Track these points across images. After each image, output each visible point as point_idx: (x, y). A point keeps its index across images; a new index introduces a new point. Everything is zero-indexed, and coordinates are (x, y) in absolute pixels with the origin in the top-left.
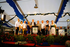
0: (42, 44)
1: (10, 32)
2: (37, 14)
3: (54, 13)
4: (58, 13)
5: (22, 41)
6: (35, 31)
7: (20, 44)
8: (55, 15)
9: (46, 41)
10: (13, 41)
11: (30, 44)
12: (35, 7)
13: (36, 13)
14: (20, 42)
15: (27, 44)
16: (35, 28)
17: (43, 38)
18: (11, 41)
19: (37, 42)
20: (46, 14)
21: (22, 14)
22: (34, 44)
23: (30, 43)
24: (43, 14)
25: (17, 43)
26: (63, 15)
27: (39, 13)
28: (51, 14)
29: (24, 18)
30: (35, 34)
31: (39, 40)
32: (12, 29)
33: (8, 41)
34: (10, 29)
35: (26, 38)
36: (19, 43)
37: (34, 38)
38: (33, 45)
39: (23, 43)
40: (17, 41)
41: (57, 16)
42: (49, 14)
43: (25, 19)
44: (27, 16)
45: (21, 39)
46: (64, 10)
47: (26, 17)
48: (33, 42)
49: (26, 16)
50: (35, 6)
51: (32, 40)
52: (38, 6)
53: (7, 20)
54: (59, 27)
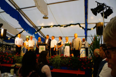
6: (42, 50)
7: (17, 66)
13: (52, 24)
25: (13, 66)
42: (72, 26)
47: (39, 30)
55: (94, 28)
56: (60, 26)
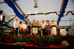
0: (41, 44)
1: (10, 33)
2: (38, 14)
3: (56, 12)
4: (60, 12)
5: (22, 41)
6: (35, 31)
7: (19, 44)
8: (57, 14)
9: (46, 42)
10: (12, 42)
11: (29, 44)
12: (34, 7)
13: (36, 13)
14: (19, 43)
15: (26, 45)
16: (35, 28)
17: (43, 38)
19: (36, 43)
20: (47, 14)
21: (22, 14)
22: (33, 45)
23: (30, 44)
24: (44, 14)
25: (16, 44)
27: (40, 13)
29: (24, 18)
31: (38, 41)
32: (12, 30)
34: (10, 30)
40: (16, 42)
41: (59, 15)
42: (51, 14)
44: (28, 16)
45: (20, 40)
46: (65, 9)
49: (26, 16)
50: (34, 5)
51: (31, 41)
55: (66, 15)
56: (42, 14)
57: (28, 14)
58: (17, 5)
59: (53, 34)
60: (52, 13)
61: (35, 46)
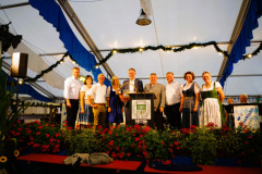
0: (168, 162)
1: (44, 117)
2: (150, 48)
3: (214, 43)
4: (231, 42)
5: (93, 150)
6: (141, 112)
7: (85, 162)
8: (218, 50)
9: (186, 152)
10: (57, 153)
11: (121, 162)
12: (138, 22)
14: (84, 156)
15: (111, 162)
16: (141, 102)
17: (174, 139)
18: (50, 152)
19: (148, 155)
20: (182, 48)
21: (88, 49)
22: (138, 164)
23: (124, 159)
24: (170, 49)
25: (71, 160)
26: (249, 50)
27: (156, 46)
28: (205, 45)
29: (97, 64)
30: (141, 124)
31: (155, 148)
32: (51, 107)
33: (38, 151)
34: (45, 106)
35: (106, 141)
36: (79, 159)
37: (137, 139)
38: (133, 166)
39: (94, 161)
40: (71, 153)
41: (225, 53)
42: (195, 48)
43: (101, 67)
44: (110, 55)
45: (86, 143)
47: (103, 61)
48: (133, 154)
49: (104, 55)
51: (130, 149)
52: (150, 18)
53: (31, 73)
54: (234, 97)
55: (255, 53)
56: (164, 49)
57: (112, 47)
58: (73, 16)
59: (211, 125)
60: (199, 45)
61: (147, 169)
